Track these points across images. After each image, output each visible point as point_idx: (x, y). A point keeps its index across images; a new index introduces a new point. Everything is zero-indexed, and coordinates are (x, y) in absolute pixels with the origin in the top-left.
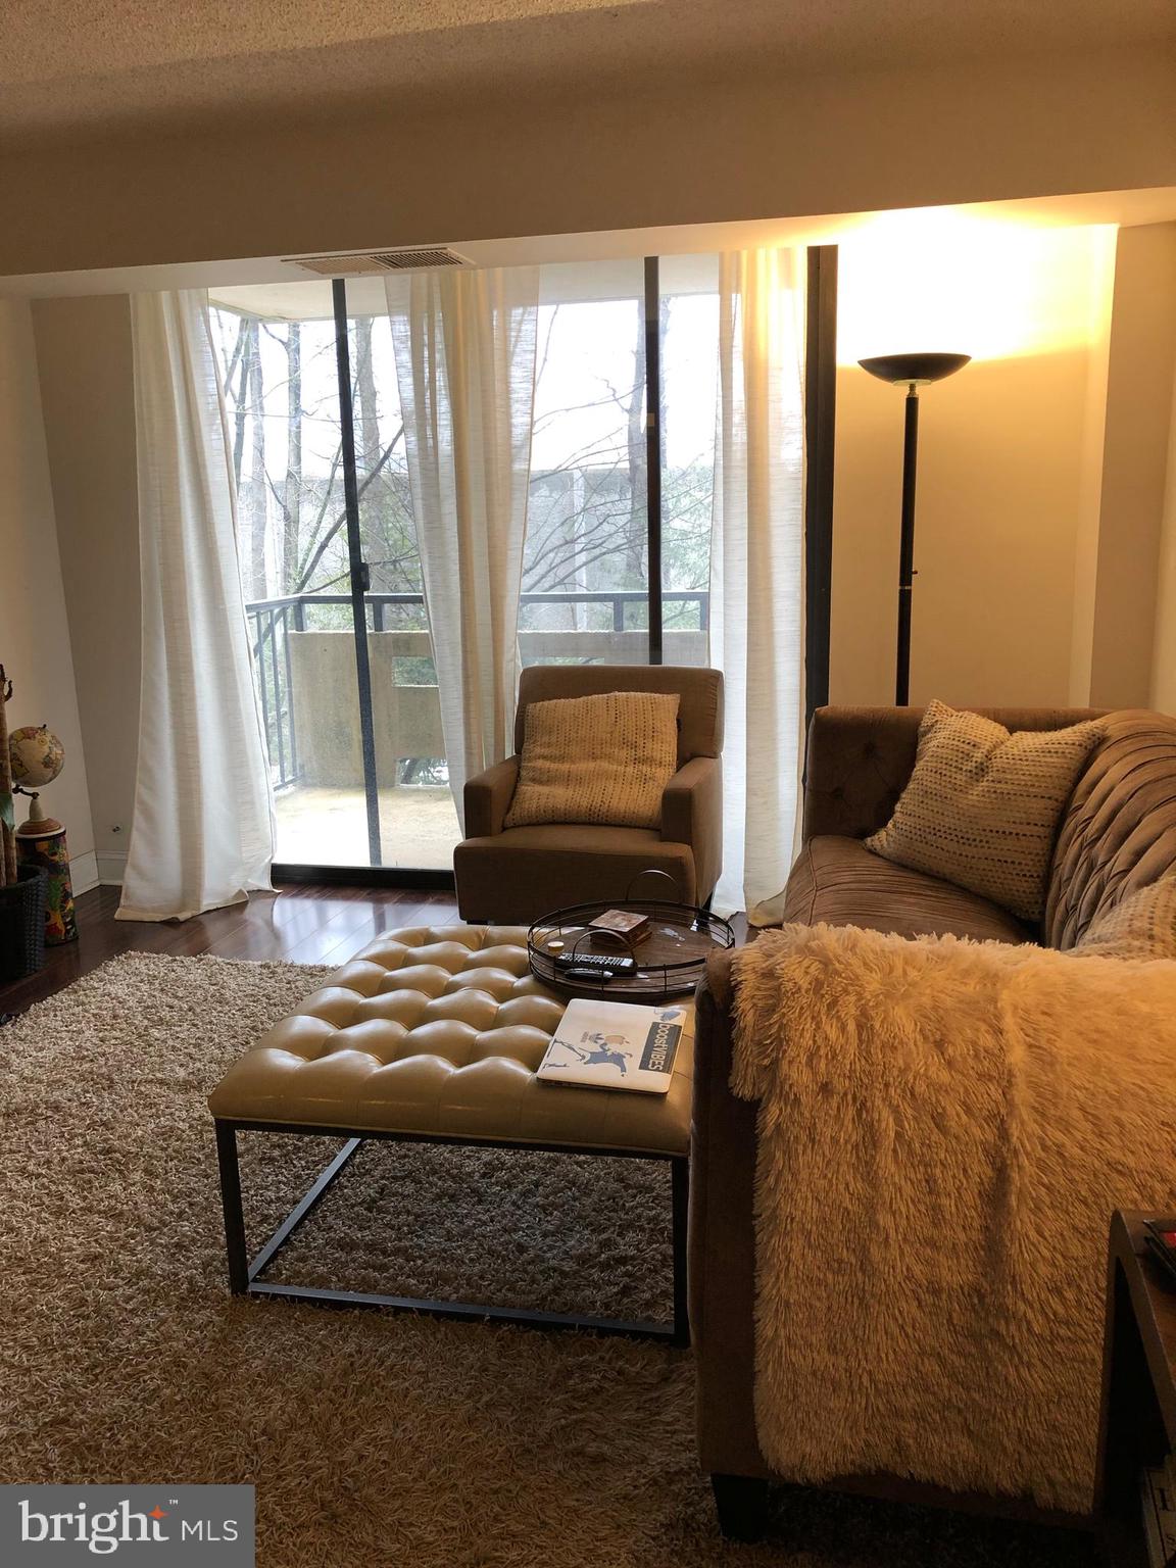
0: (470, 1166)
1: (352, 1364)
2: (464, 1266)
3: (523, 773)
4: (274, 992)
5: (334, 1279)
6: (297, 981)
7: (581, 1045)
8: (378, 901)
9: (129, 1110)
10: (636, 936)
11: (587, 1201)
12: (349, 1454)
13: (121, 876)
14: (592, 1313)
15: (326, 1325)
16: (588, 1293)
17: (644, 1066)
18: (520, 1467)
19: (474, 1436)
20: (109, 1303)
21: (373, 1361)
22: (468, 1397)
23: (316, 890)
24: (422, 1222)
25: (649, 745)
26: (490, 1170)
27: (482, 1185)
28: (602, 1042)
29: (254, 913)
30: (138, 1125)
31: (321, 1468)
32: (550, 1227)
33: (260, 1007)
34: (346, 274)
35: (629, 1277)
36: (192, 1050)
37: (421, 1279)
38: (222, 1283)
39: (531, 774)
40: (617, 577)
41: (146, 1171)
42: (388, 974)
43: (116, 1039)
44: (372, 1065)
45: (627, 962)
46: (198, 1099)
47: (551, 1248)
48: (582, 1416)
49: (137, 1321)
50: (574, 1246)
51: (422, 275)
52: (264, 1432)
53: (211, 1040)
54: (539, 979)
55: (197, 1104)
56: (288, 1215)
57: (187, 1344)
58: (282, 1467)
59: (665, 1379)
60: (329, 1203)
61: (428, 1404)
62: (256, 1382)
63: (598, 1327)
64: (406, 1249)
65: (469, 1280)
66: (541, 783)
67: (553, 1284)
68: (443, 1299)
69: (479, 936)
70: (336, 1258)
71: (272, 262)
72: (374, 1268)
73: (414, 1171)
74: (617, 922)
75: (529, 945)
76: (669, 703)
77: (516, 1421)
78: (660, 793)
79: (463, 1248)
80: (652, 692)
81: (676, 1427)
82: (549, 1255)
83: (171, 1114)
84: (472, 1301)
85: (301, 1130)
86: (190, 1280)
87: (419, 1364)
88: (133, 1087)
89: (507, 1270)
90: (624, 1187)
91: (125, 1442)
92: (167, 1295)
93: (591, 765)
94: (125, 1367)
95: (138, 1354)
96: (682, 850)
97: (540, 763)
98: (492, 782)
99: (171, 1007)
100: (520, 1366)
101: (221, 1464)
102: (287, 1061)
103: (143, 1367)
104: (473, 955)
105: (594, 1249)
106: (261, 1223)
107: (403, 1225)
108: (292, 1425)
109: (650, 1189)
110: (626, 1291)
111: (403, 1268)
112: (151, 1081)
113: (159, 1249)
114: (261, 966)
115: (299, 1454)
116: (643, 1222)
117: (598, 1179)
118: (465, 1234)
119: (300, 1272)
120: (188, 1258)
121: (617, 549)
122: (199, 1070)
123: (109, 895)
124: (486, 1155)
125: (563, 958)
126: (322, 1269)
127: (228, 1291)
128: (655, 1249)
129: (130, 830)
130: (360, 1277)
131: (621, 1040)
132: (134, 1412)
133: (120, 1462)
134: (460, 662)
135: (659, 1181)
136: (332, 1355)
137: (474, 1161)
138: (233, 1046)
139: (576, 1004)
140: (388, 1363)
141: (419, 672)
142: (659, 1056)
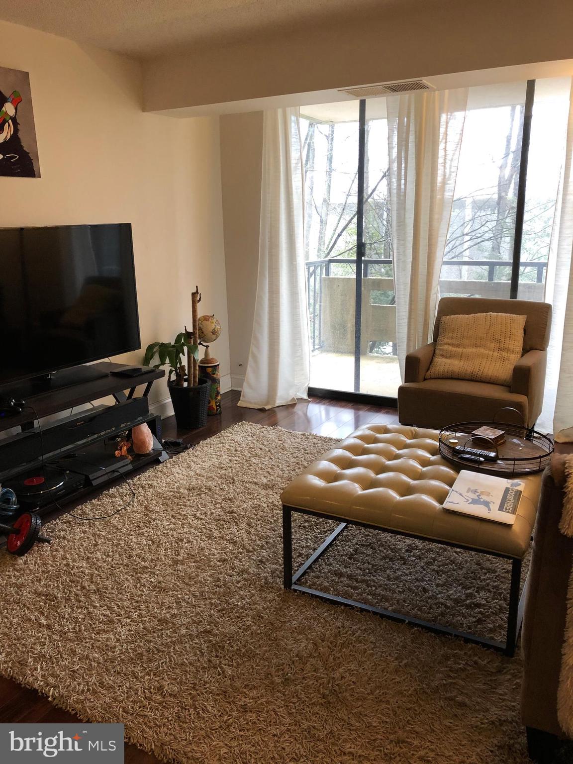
0: (400, 545)
1: (339, 632)
2: (396, 594)
3: (437, 352)
4: (307, 447)
5: (332, 589)
6: (318, 443)
7: (467, 494)
8: (357, 409)
9: (241, 494)
10: (498, 441)
11: (461, 572)
12: (337, 675)
13: (241, 386)
14: (462, 629)
15: (328, 610)
16: (459, 618)
17: (501, 508)
18: (421, 699)
19: (398, 679)
20: (230, 582)
21: (350, 632)
22: (396, 659)
23: (328, 401)
24: (375, 569)
25: (507, 342)
26: (410, 549)
27: (406, 555)
28: (478, 494)
29: (298, 409)
30: (245, 502)
31: (323, 678)
32: (440, 582)
33: (301, 454)
34: (366, 97)
35: (482, 614)
36: (269, 470)
37: (374, 597)
38: (280, 582)
39: (441, 353)
40: (486, 254)
41: (247, 524)
42: (366, 446)
43: (236, 461)
44: (358, 490)
45: (493, 454)
46: (271, 493)
47: (440, 593)
48: (454, 681)
49: (242, 593)
50: (452, 594)
51: (406, 96)
52: (297, 656)
53: (278, 466)
54: (444, 458)
55: (271, 496)
56: (311, 555)
57: (263, 607)
58: (305, 674)
59: (499, 671)
60: (331, 552)
61: (376, 658)
62: (294, 632)
63: (464, 638)
64: (367, 581)
65: (398, 601)
66: (446, 357)
67: (441, 611)
68: (385, 608)
69: (412, 432)
70: (333, 579)
71: (334, 91)
72: (352, 588)
73: (372, 543)
74: (487, 433)
75: (440, 440)
76: (520, 320)
77: (420, 676)
78: (512, 367)
79: (395, 585)
80: (511, 313)
81: (505, 697)
82: (439, 596)
83: (259, 499)
84: (399, 612)
85: (319, 515)
86: (266, 578)
87: (372, 639)
88: (243, 484)
89: (417, 600)
90: (480, 568)
91: (235, 648)
92: (255, 583)
93: (474, 350)
94: (236, 613)
95: (242, 608)
96: (522, 399)
97: (446, 347)
98: (420, 356)
99: (261, 449)
100: (423, 649)
101: (277, 666)
102: (317, 482)
103: (243, 614)
104: (409, 441)
105: (463, 597)
106: (298, 556)
107: (366, 569)
108: (311, 656)
109: (494, 571)
110: (479, 621)
111: (365, 590)
112: (251, 482)
113: (252, 562)
114: (302, 434)
115: (313, 669)
116: (490, 588)
117: (466, 562)
118: (397, 578)
119: (316, 583)
120: (265, 568)
121: (489, 239)
122: (272, 480)
123: (236, 395)
124: (409, 541)
125: (457, 448)
126: (326, 584)
127: (282, 586)
128: (496, 603)
129: (247, 366)
130: (344, 591)
131: (488, 494)
132: (239, 634)
133: (233, 656)
134: (409, 294)
135: (499, 568)
136: (330, 626)
137: (403, 543)
138: (288, 470)
139: (464, 473)
140: (357, 635)
141: (379, 299)
142: (509, 505)
